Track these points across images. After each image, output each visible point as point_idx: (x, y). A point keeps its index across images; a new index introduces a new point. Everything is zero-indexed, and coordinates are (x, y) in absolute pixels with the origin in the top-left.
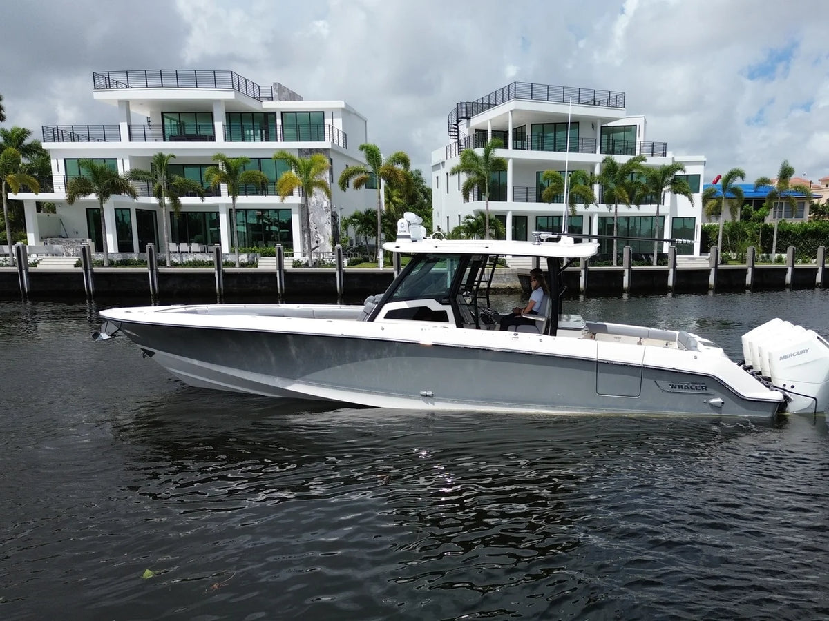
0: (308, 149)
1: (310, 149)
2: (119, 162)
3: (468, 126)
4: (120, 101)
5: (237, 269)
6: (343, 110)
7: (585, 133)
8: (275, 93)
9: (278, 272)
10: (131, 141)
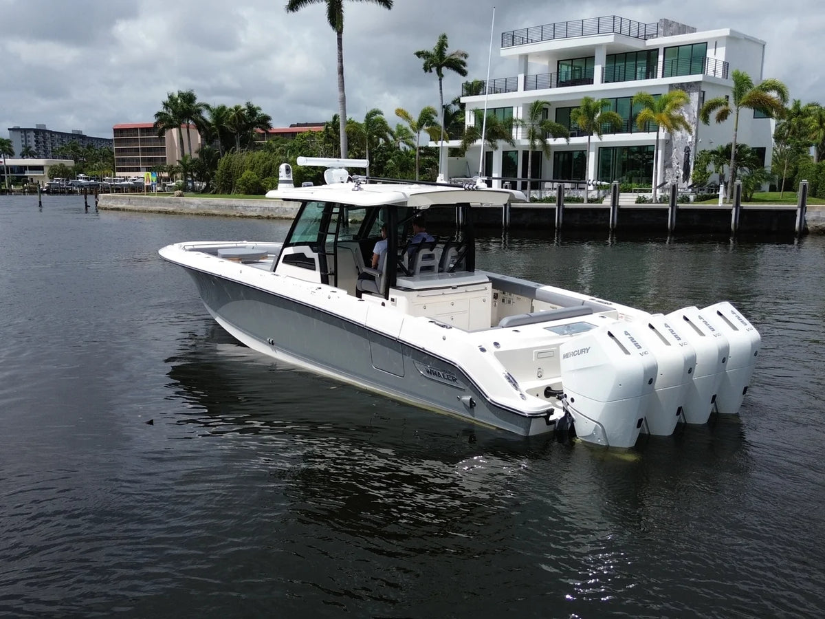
0: (679, 84)
2: (515, 111)
4: (520, 56)
5: (585, 205)
6: (728, 37)
8: (661, 30)
9: (612, 208)
10: (525, 90)
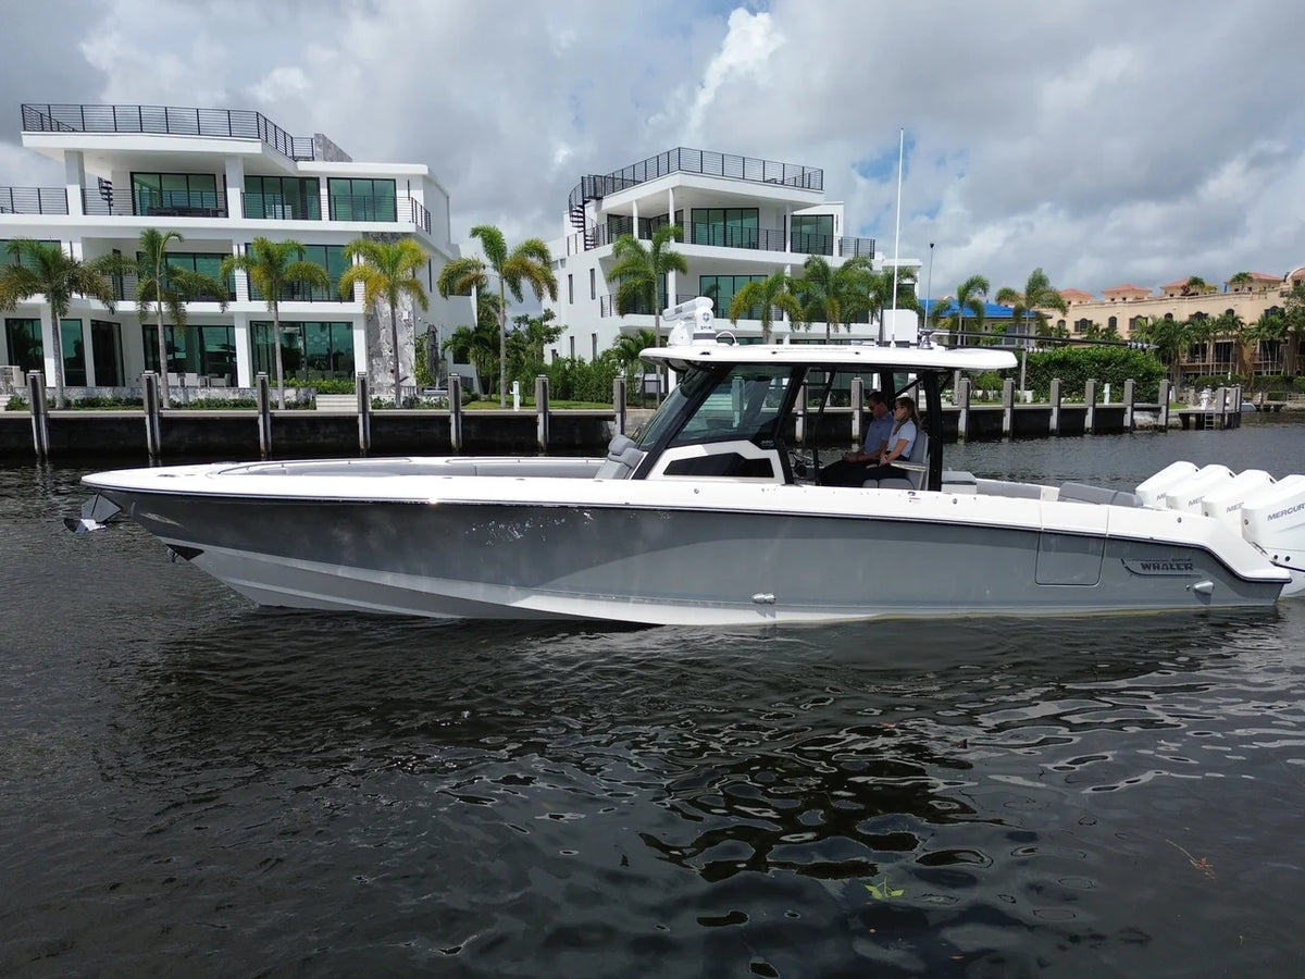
0: (378, 233)
1: (382, 233)
2: (65, 247)
3: (598, 208)
4: (68, 153)
5: (281, 412)
6: (424, 177)
7: (768, 223)
8: (318, 150)
9: (361, 416)
10: (85, 213)
